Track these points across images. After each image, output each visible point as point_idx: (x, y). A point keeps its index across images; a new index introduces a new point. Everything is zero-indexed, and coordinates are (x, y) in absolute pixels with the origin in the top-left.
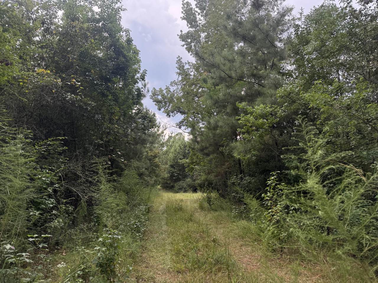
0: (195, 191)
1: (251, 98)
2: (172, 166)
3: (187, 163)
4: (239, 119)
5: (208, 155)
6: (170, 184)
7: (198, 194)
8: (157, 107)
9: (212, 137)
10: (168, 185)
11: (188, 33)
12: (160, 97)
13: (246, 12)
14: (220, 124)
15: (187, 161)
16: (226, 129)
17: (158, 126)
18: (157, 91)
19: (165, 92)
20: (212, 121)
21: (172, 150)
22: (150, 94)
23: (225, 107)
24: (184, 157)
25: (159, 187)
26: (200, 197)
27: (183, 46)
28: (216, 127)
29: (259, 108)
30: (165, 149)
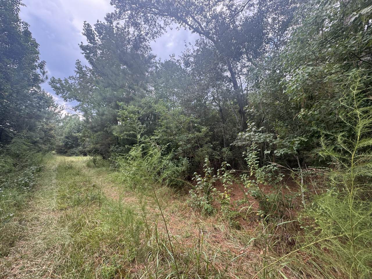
0: (85, 155)
1: (128, 101)
2: (67, 137)
3: (79, 136)
4: (118, 112)
5: (96, 132)
6: (64, 150)
7: (87, 157)
8: (55, 92)
9: (100, 121)
10: (62, 151)
11: (87, 46)
12: (58, 85)
13: (130, 48)
14: (106, 113)
15: (80, 134)
16: (111, 117)
17: (55, 107)
18: (56, 80)
19: (63, 82)
20: (100, 110)
21: (68, 126)
22: (49, 80)
23: (110, 102)
24: (79, 131)
25: (54, 152)
26: (88, 159)
27: (83, 53)
28: (103, 115)
29: (131, 107)
30: (61, 124)
